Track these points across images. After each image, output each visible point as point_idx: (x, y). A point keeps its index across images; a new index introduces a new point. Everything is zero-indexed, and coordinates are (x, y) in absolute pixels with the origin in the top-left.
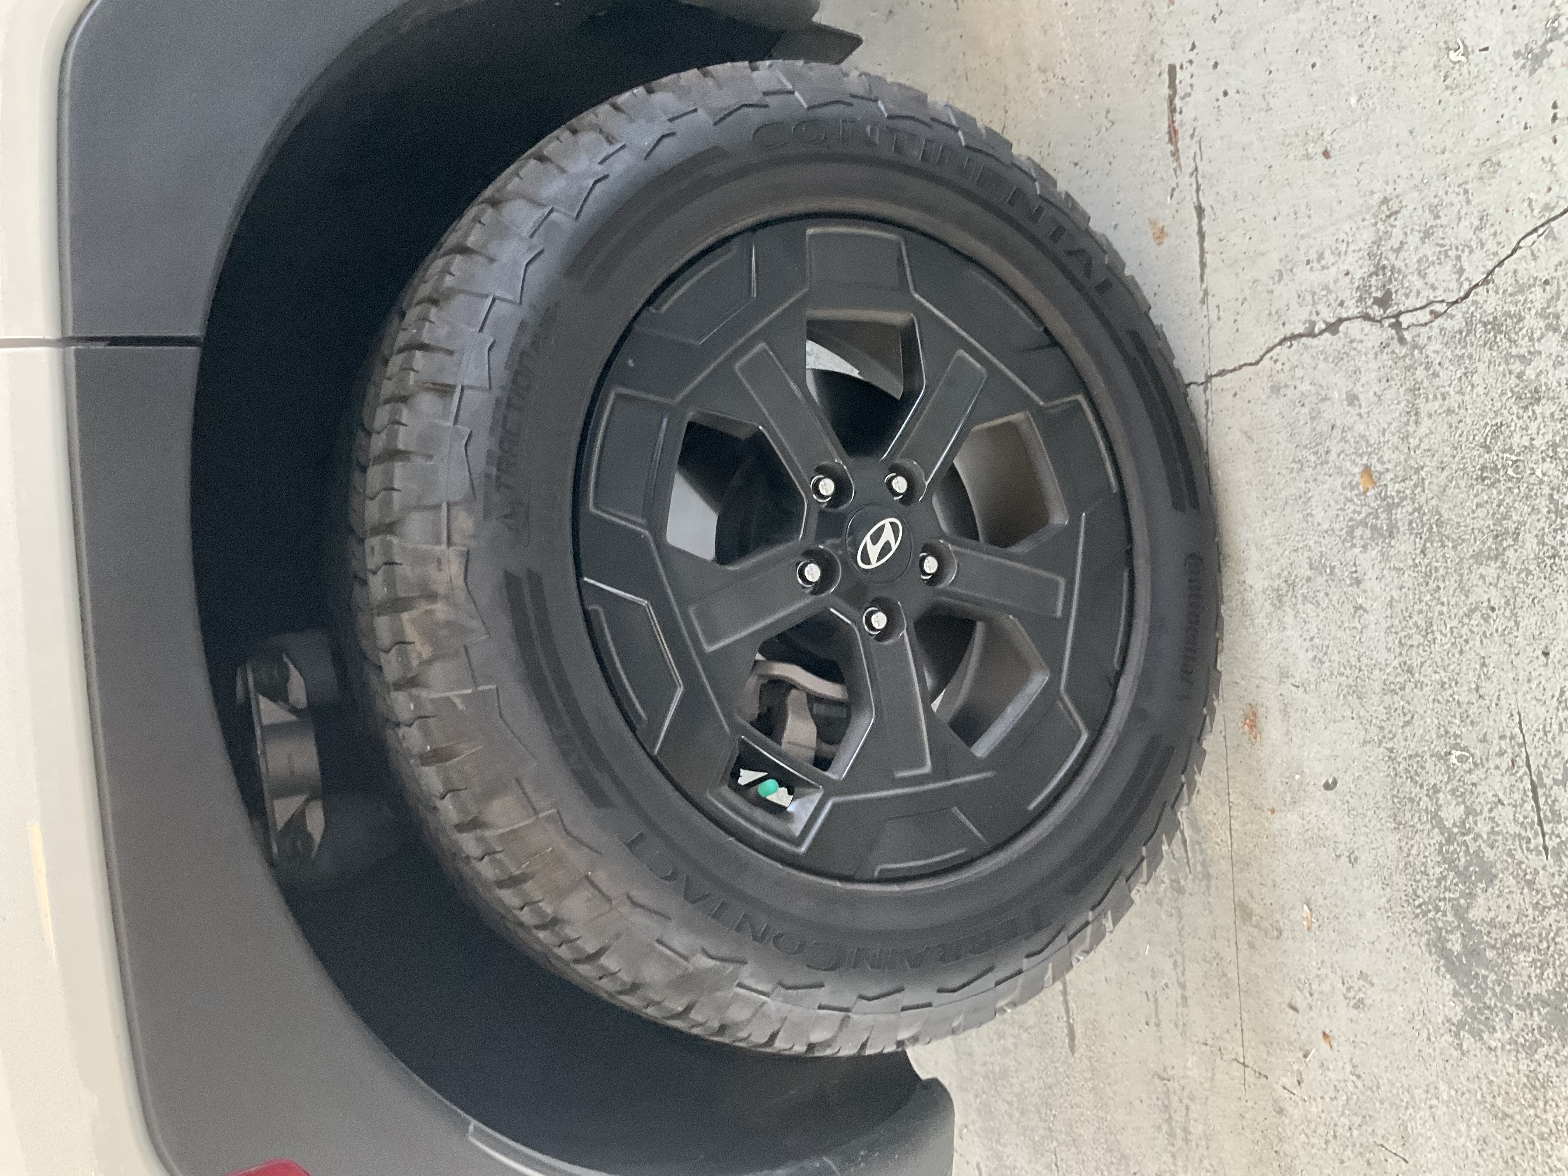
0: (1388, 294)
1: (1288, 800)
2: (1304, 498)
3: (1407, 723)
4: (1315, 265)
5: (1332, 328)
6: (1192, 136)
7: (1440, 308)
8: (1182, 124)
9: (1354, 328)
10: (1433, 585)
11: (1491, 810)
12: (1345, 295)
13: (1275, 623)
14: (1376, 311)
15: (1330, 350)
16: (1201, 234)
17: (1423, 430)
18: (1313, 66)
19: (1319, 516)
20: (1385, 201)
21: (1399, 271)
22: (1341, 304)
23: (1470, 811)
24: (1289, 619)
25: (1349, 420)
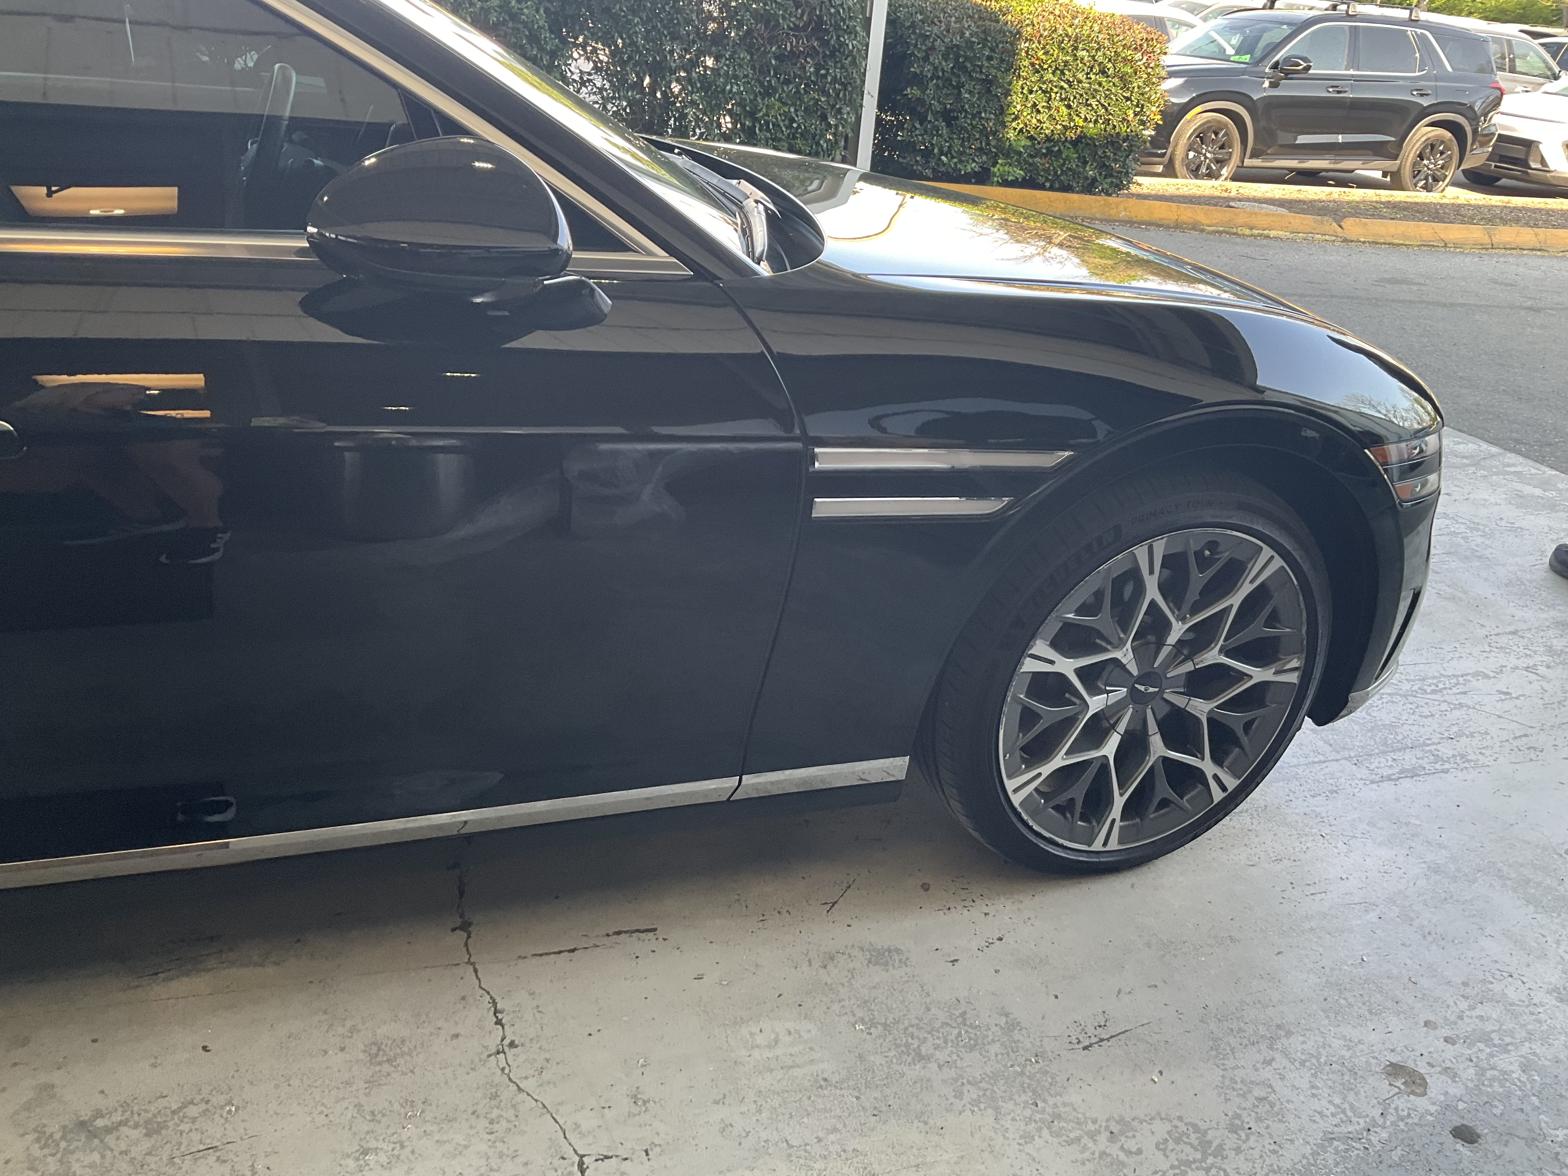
1: (193, 1028)
4: (536, 1010)
5: (499, 1022)
6: (616, 943)
7: (507, 1071)
8: (624, 937)
9: (498, 1033)
11: (196, 1129)
12: (517, 1027)
14: (507, 1042)
15: (486, 1022)
16: (560, 952)
17: (436, 1071)
21: (529, 1050)
22: (512, 1025)
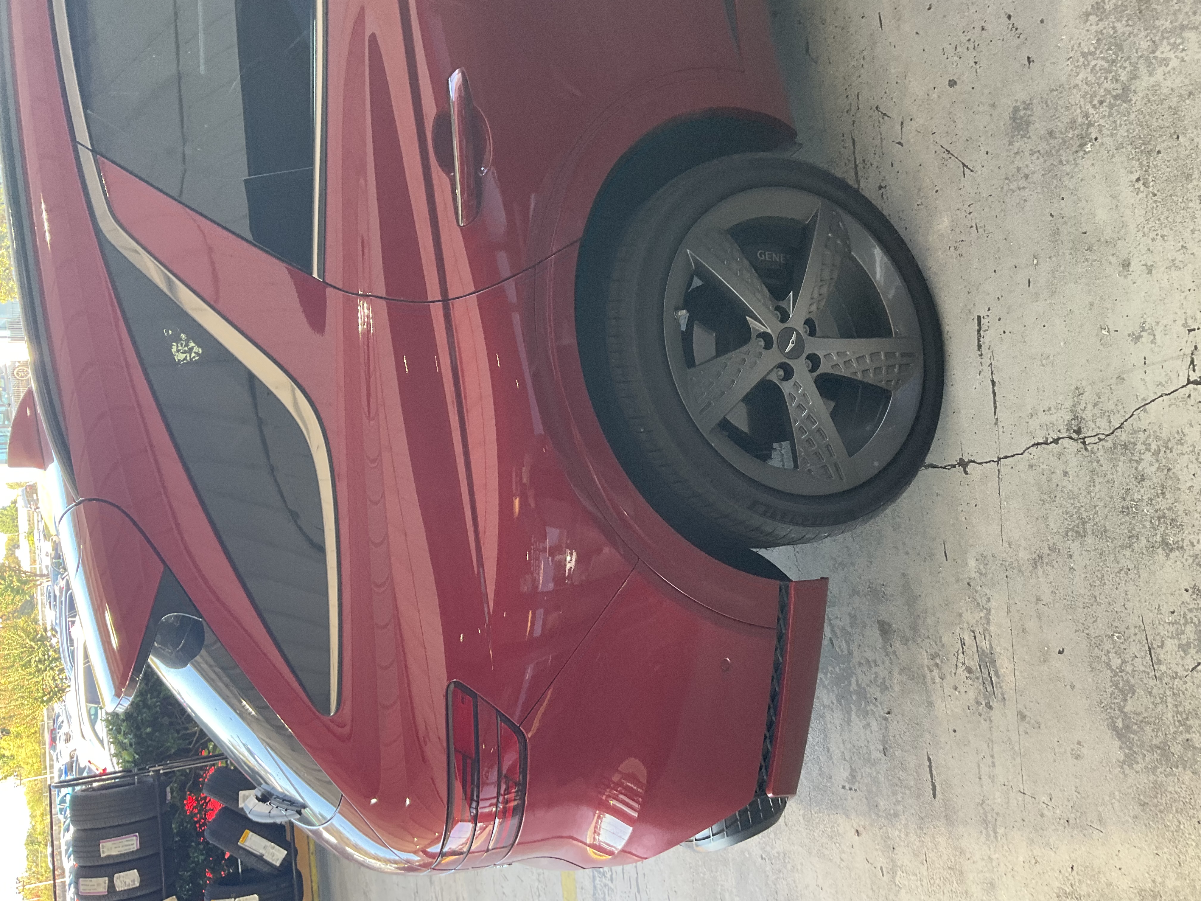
0: (1080, 428)
1: (1042, 659)
2: (1045, 518)
3: (1095, 621)
4: (1047, 413)
5: (1056, 441)
6: (989, 349)
7: (1102, 437)
8: (984, 343)
9: (1066, 442)
10: (1103, 558)
11: (1132, 661)
12: (1061, 428)
13: (1034, 575)
14: (1075, 436)
15: (1054, 451)
17: (1097, 489)
18: (1044, 326)
19: (1052, 525)
20: (1077, 388)
21: (1084, 419)
22: (1059, 431)
23: (1124, 662)
24: (1040, 573)
25: (1064, 483)
